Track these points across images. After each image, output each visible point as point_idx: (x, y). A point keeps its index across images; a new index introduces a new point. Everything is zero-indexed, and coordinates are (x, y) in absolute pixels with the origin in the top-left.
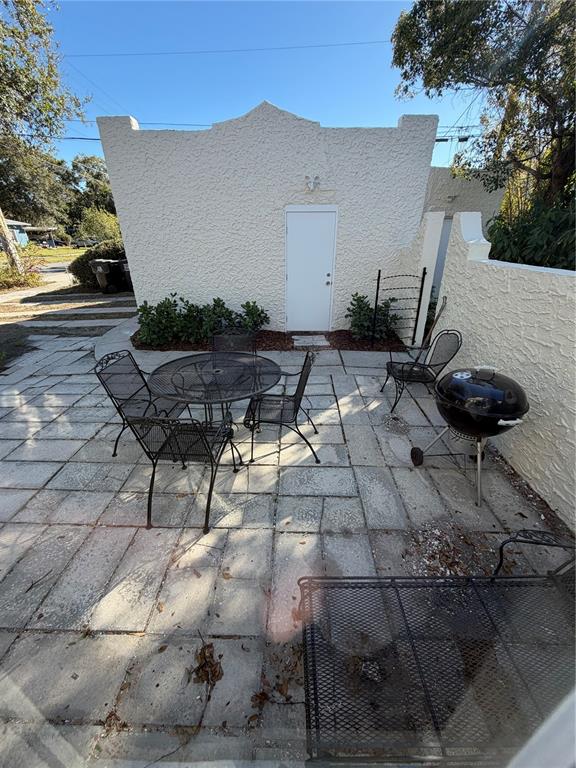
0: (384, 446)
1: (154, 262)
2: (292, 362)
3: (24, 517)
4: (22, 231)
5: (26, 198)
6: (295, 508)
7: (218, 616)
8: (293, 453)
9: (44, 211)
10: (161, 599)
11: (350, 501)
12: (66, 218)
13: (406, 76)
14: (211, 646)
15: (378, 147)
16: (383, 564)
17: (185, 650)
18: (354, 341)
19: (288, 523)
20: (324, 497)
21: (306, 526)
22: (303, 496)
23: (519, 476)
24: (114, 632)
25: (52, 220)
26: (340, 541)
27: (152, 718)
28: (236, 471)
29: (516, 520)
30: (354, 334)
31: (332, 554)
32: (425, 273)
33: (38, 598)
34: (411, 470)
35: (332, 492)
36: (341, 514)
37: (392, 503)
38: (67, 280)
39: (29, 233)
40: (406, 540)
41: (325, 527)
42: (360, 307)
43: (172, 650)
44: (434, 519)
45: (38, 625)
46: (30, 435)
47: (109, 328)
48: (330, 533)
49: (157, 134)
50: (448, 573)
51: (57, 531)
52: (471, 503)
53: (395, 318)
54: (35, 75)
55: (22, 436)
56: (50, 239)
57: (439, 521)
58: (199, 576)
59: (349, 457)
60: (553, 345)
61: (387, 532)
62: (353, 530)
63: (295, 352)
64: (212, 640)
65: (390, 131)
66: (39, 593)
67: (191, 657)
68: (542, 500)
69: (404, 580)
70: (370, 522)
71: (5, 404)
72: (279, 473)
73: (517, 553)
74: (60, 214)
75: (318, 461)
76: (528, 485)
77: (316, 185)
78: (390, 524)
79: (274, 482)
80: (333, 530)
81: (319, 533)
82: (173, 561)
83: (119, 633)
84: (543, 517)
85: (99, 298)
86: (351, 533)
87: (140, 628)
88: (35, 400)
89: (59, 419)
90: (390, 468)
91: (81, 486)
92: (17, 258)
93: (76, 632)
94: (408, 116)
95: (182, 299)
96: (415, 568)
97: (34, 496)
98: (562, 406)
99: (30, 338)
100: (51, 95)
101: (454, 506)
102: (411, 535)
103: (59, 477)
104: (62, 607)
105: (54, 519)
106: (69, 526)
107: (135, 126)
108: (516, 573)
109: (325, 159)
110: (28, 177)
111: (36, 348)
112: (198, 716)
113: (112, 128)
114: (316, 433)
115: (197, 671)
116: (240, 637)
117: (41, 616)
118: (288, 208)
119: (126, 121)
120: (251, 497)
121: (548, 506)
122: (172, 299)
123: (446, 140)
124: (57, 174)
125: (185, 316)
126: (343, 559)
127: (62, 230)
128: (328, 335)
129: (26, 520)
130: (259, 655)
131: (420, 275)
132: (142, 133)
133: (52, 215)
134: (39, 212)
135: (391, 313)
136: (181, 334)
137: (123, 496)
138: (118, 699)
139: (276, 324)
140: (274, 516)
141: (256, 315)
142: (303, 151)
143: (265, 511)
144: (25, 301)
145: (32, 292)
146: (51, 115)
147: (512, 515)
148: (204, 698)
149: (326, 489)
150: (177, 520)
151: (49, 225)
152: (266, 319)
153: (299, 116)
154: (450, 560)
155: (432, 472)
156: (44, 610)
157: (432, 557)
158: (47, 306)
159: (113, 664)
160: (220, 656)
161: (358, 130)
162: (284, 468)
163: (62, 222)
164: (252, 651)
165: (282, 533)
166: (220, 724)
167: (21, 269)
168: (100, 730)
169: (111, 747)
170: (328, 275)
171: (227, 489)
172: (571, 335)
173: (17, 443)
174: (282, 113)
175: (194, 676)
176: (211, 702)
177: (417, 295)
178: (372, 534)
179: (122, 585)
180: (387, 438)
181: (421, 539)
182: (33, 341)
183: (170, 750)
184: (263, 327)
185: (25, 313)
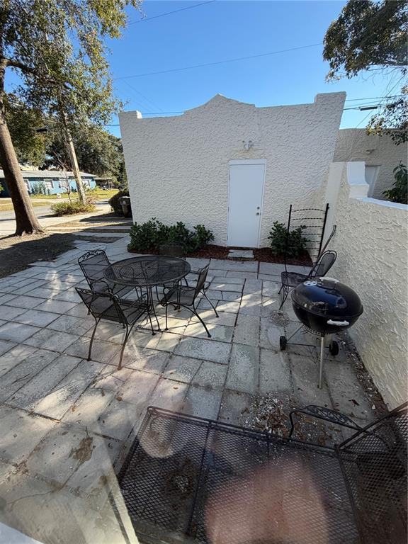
0: (263, 332)
1: (145, 198)
2: (222, 267)
3: (30, 342)
4: (93, 180)
5: (98, 160)
6: (180, 364)
7: (104, 422)
8: (196, 328)
9: (106, 169)
10: (77, 404)
11: (221, 367)
12: (118, 172)
13: (332, 65)
14: (91, 439)
15: (296, 118)
16: (224, 415)
17: (76, 437)
18: (272, 256)
19: (172, 373)
20: (203, 361)
21: (182, 378)
22: (189, 357)
23: (367, 371)
24: (44, 417)
25: (110, 174)
26: (201, 392)
27: (42, 471)
28: (154, 334)
29: (348, 405)
30: (274, 251)
31: (192, 400)
32: (328, 208)
33: (16, 388)
34: (276, 353)
35: (211, 358)
36: (210, 374)
37: (251, 373)
38: (108, 209)
39: (97, 181)
40: (250, 402)
41: (195, 380)
42: (279, 231)
43: (69, 435)
44: (278, 391)
45: (10, 403)
46: (51, 297)
47: (118, 238)
48: (197, 385)
49: (151, 120)
50: (270, 432)
51: (42, 352)
52: (314, 385)
53: (305, 240)
54: (100, 92)
55: (47, 297)
56: (108, 184)
57: (281, 393)
58: (103, 395)
59: (233, 336)
60: (392, 266)
61: (238, 393)
62: (213, 387)
63: (226, 261)
64: (94, 436)
65: (307, 107)
66: (19, 384)
67: (78, 442)
68: (378, 393)
69: (235, 429)
70: (229, 383)
71: (46, 278)
72: (180, 340)
73: (336, 430)
74: (114, 170)
75: (209, 336)
76: (371, 380)
77: (251, 146)
78: (242, 388)
79: (174, 345)
80: (200, 384)
81: (190, 384)
82: (93, 382)
83: (47, 417)
84: (374, 407)
85: (122, 220)
86: (212, 388)
87: (58, 418)
88: (62, 277)
89: (70, 290)
90: (261, 348)
91: (64, 330)
92: (84, 195)
93: (26, 411)
94: (321, 95)
95: (157, 222)
96: (247, 422)
97: (38, 332)
98: (396, 317)
99: (75, 242)
100: (107, 101)
101: (299, 384)
102: (255, 399)
103: (55, 323)
104: (25, 395)
105: (43, 346)
106: (48, 352)
107: (139, 116)
108: (327, 445)
109: (257, 129)
110: (100, 149)
111: (75, 248)
112: (67, 478)
113: (127, 118)
114: (217, 317)
115: (77, 451)
116: (110, 438)
117: (14, 398)
118: (231, 163)
119: (135, 113)
120: (156, 352)
121: (382, 399)
122: (153, 222)
123: (376, 108)
124: (116, 146)
125: (159, 233)
126: (197, 405)
127: (115, 179)
128: (256, 251)
129: (29, 344)
130: (117, 453)
131: (324, 209)
132: (142, 120)
133: (110, 170)
134: (104, 169)
135: (303, 236)
136: (155, 244)
137: (83, 339)
138: (30, 455)
139: (219, 241)
140: (165, 368)
141: (204, 234)
142: (242, 124)
143: (161, 363)
144: (82, 220)
145: (88, 216)
146: (106, 113)
147: (346, 401)
148: (74, 469)
149: (207, 355)
150: (107, 359)
151: (108, 176)
152: (212, 237)
153: (240, 101)
154: (276, 423)
155: (293, 357)
156: (17, 395)
157: (264, 418)
158: (92, 224)
159: (35, 434)
160: (94, 447)
161: (282, 107)
162: (185, 337)
163: (116, 175)
164: (114, 449)
165: (165, 379)
166: (76, 487)
167: (85, 202)
168: (13, 469)
169: (15, 481)
170: (258, 208)
171: (143, 345)
172: (403, 258)
173: (43, 300)
174: (229, 100)
175: (75, 454)
176: (77, 472)
177: (322, 225)
178: (226, 391)
179: (60, 390)
180: (268, 327)
181: (261, 403)
182: (75, 244)
183: (43, 493)
184: (210, 243)
185: (79, 228)
